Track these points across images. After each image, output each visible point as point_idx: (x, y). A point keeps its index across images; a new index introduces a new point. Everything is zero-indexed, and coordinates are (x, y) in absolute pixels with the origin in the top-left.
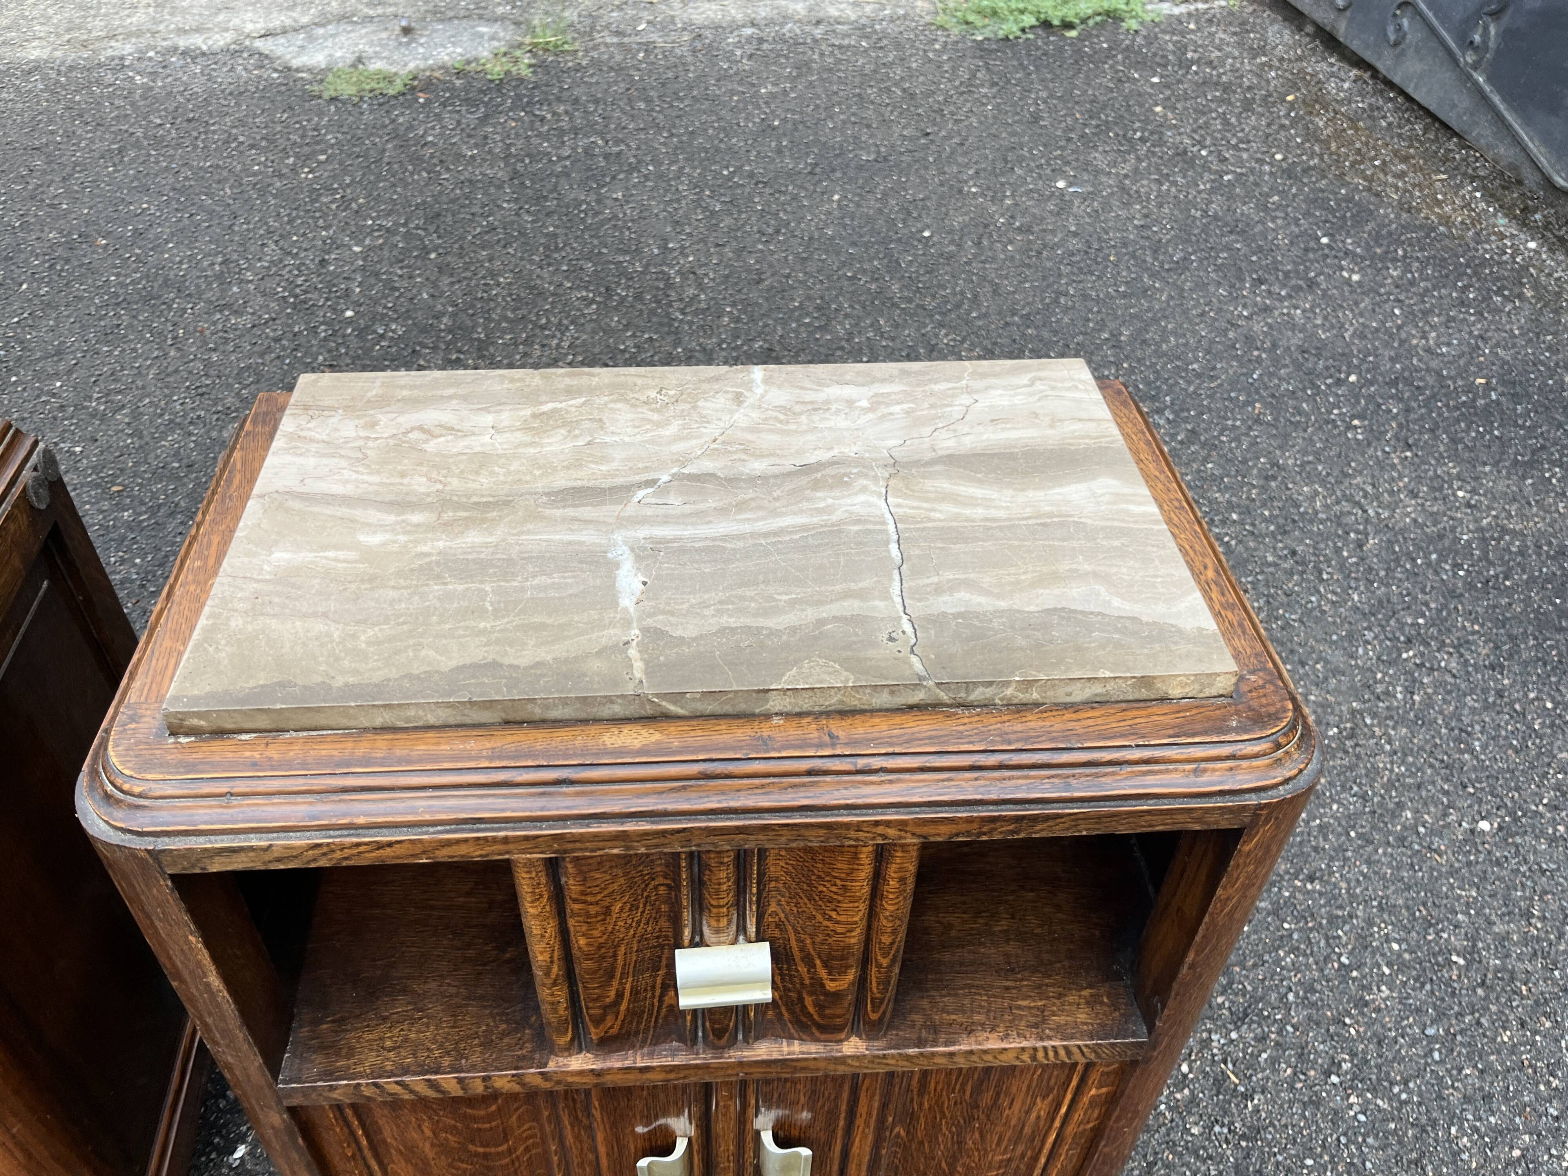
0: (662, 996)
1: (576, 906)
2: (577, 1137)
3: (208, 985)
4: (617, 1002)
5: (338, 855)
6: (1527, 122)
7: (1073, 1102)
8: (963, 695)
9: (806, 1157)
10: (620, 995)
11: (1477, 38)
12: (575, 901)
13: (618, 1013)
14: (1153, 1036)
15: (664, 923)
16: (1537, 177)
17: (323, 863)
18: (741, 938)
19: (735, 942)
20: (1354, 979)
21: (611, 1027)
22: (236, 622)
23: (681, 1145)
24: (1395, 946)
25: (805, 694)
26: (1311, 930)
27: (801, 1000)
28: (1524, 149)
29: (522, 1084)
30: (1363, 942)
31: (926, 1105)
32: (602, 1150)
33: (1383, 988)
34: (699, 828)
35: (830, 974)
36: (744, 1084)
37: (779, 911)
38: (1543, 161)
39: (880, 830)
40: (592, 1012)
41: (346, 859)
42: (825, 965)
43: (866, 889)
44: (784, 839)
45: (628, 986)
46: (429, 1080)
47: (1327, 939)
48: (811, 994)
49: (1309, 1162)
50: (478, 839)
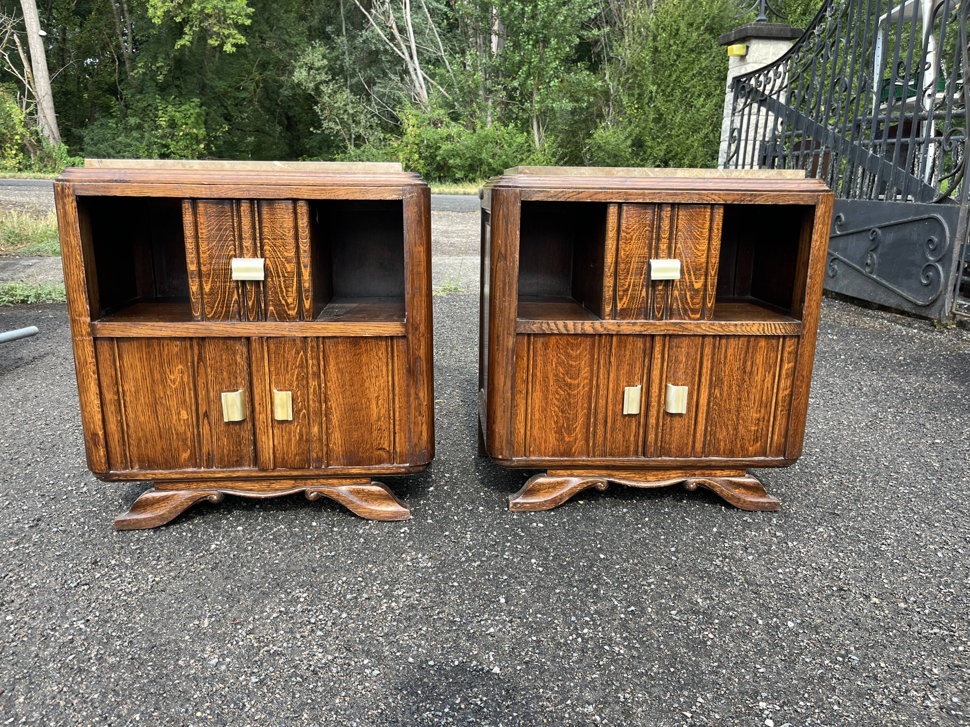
0: (641, 291)
1: (623, 235)
2: (604, 375)
4: (627, 290)
6: (899, 285)
10: (629, 286)
11: (869, 261)
12: (623, 231)
13: (627, 296)
15: (646, 250)
16: (910, 305)
18: (670, 257)
21: (624, 304)
28: (901, 296)
35: (695, 279)
36: (665, 336)
37: (680, 247)
38: (911, 298)
39: (713, 196)
40: (619, 293)
42: (694, 275)
43: (708, 233)
44: (686, 197)
45: (632, 281)
48: (689, 290)
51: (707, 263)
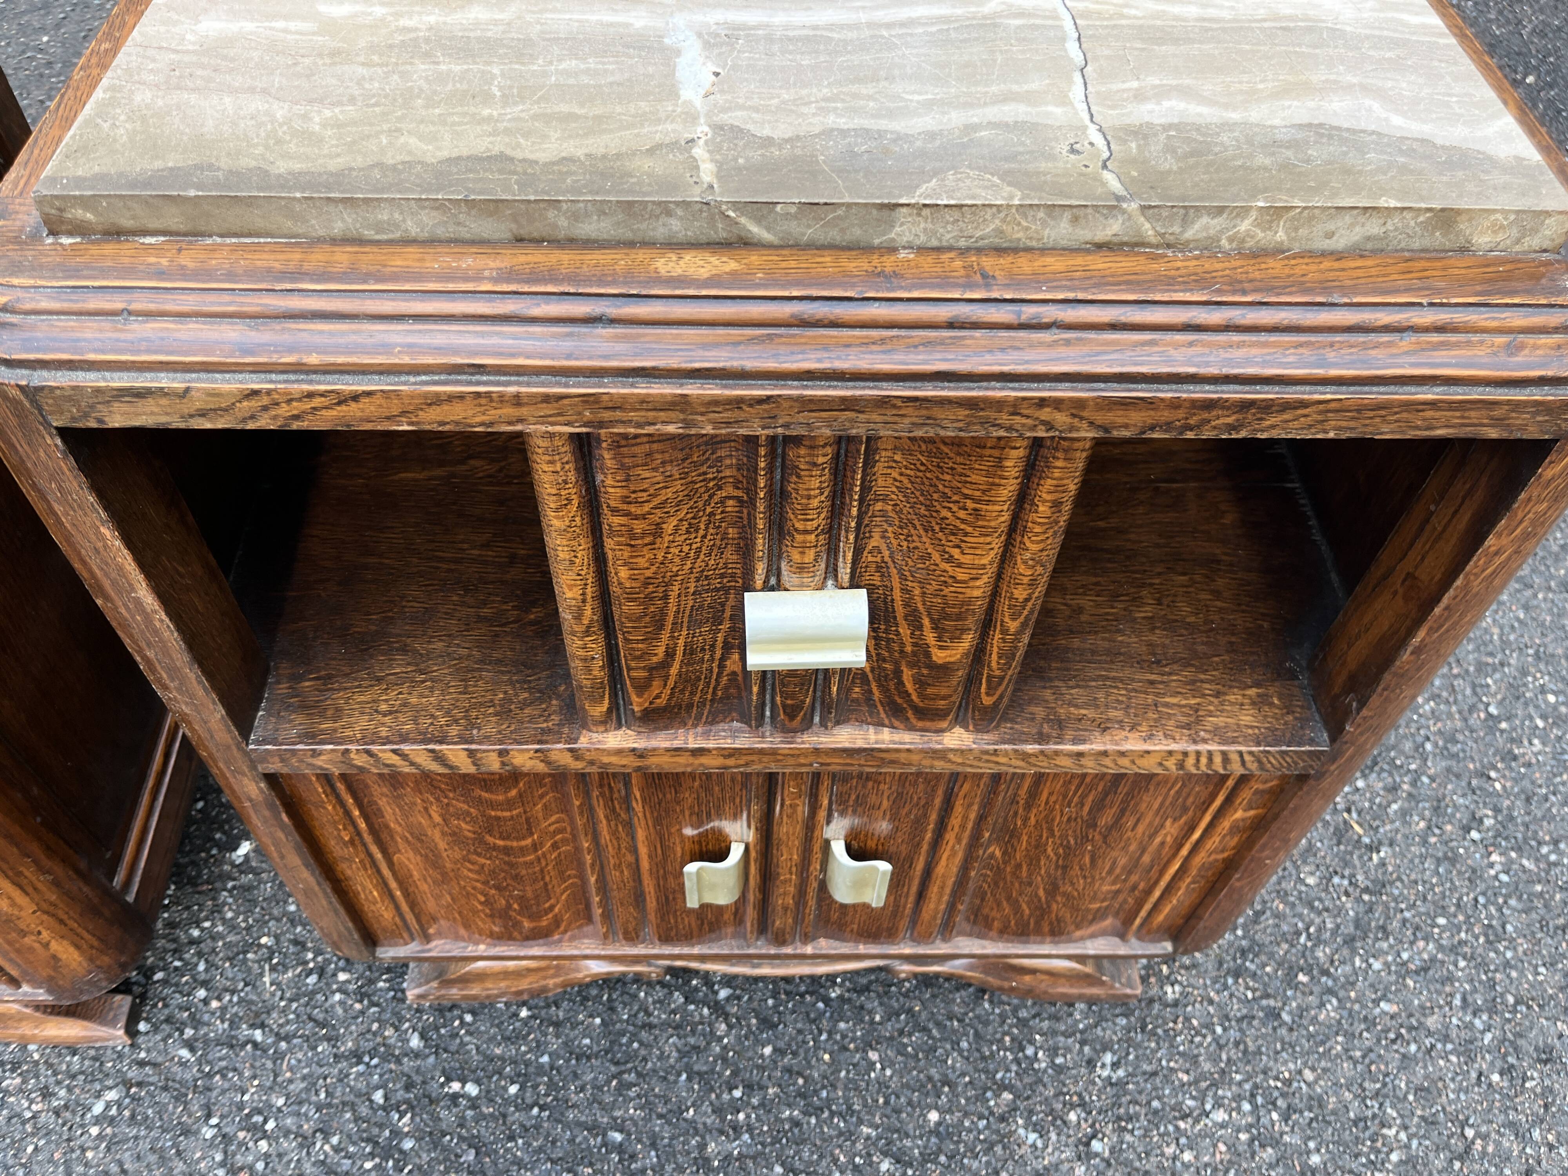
0: (723, 659)
1: (616, 520)
2: (614, 833)
3: (138, 602)
4: (665, 664)
5: (284, 410)
7: (1211, 825)
8: (1176, 229)
9: (884, 873)
10: (670, 654)
12: (615, 511)
13: (667, 677)
14: (1337, 745)
15: (730, 555)
17: (264, 423)
18: (830, 582)
19: (822, 587)
20: (1502, 731)
21: (658, 697)
22: (144, 96)
23: (737, 852)
24: (1551, 698)
25: (949, 216)
26: (1456, 677)
27: (898, 673)
29: (548, 763)
30: (1515, 692)
31: (1033, 821)
32: (643, 851)
33: (1536, 741)
34: (790, 398)
35: (940, 639)
36: (817, 777)
37: (884, 547)
39: (1045, 414)
40: (634, 674)
41: (296, 417)
42: (936, 627)
43: (1006, 517)
44: (907, 421)
45: (681, 642)
46: (432, 751)
47: (1474, 686)
48: (912, 665)
49: (1441, 921)
50: (478, 395)
51: (995, 594)
